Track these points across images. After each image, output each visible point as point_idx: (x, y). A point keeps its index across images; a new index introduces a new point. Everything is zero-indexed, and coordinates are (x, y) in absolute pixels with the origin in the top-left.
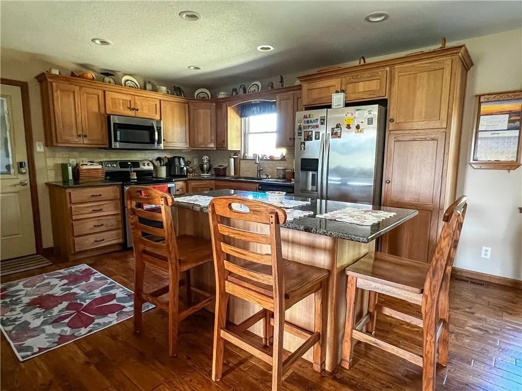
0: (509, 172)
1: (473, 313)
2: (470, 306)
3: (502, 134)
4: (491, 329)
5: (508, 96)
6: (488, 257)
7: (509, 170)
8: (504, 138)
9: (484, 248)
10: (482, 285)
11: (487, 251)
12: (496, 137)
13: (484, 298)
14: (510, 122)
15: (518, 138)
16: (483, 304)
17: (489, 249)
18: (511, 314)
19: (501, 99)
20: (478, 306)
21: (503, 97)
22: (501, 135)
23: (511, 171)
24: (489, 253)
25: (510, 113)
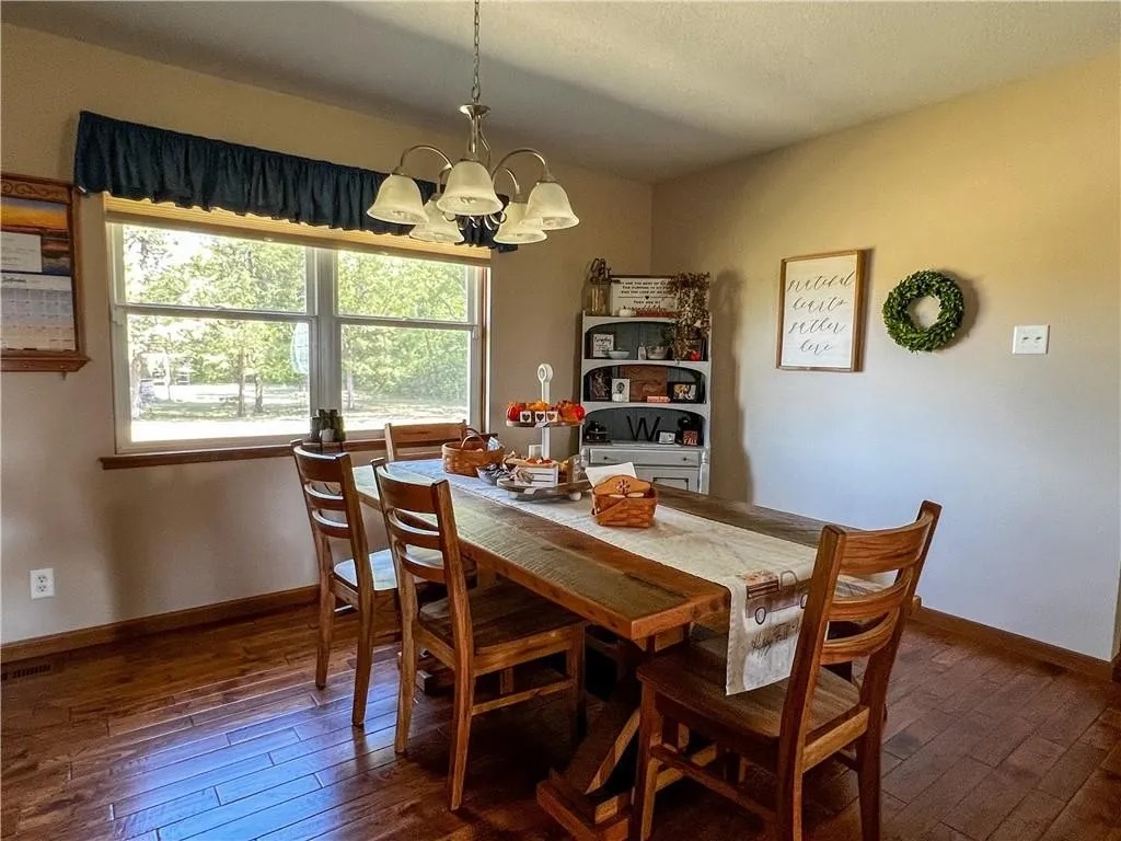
0: (64, 376)
1: (33, 767)
2: (20, 751)
3: (32, 283)
4: (85, 786)
5: (30, 188)
6: (50, 592)
7: (64, 372)
8: (38, 293)
9: (34, 574)
10: (45, 668)
11: (42, 578)
12: (18, 290)
13: (58, 702)
14: (46, 254)
15: (70, 295)
16: (57, 721)
17: (48, 572)
18: (126, 713)
19: (14, 193)
20: (44, 736)
21: (20, 188)
22: (29, 286)
23: (69, 375)
24: (50, 583)
25: (42, 232)
